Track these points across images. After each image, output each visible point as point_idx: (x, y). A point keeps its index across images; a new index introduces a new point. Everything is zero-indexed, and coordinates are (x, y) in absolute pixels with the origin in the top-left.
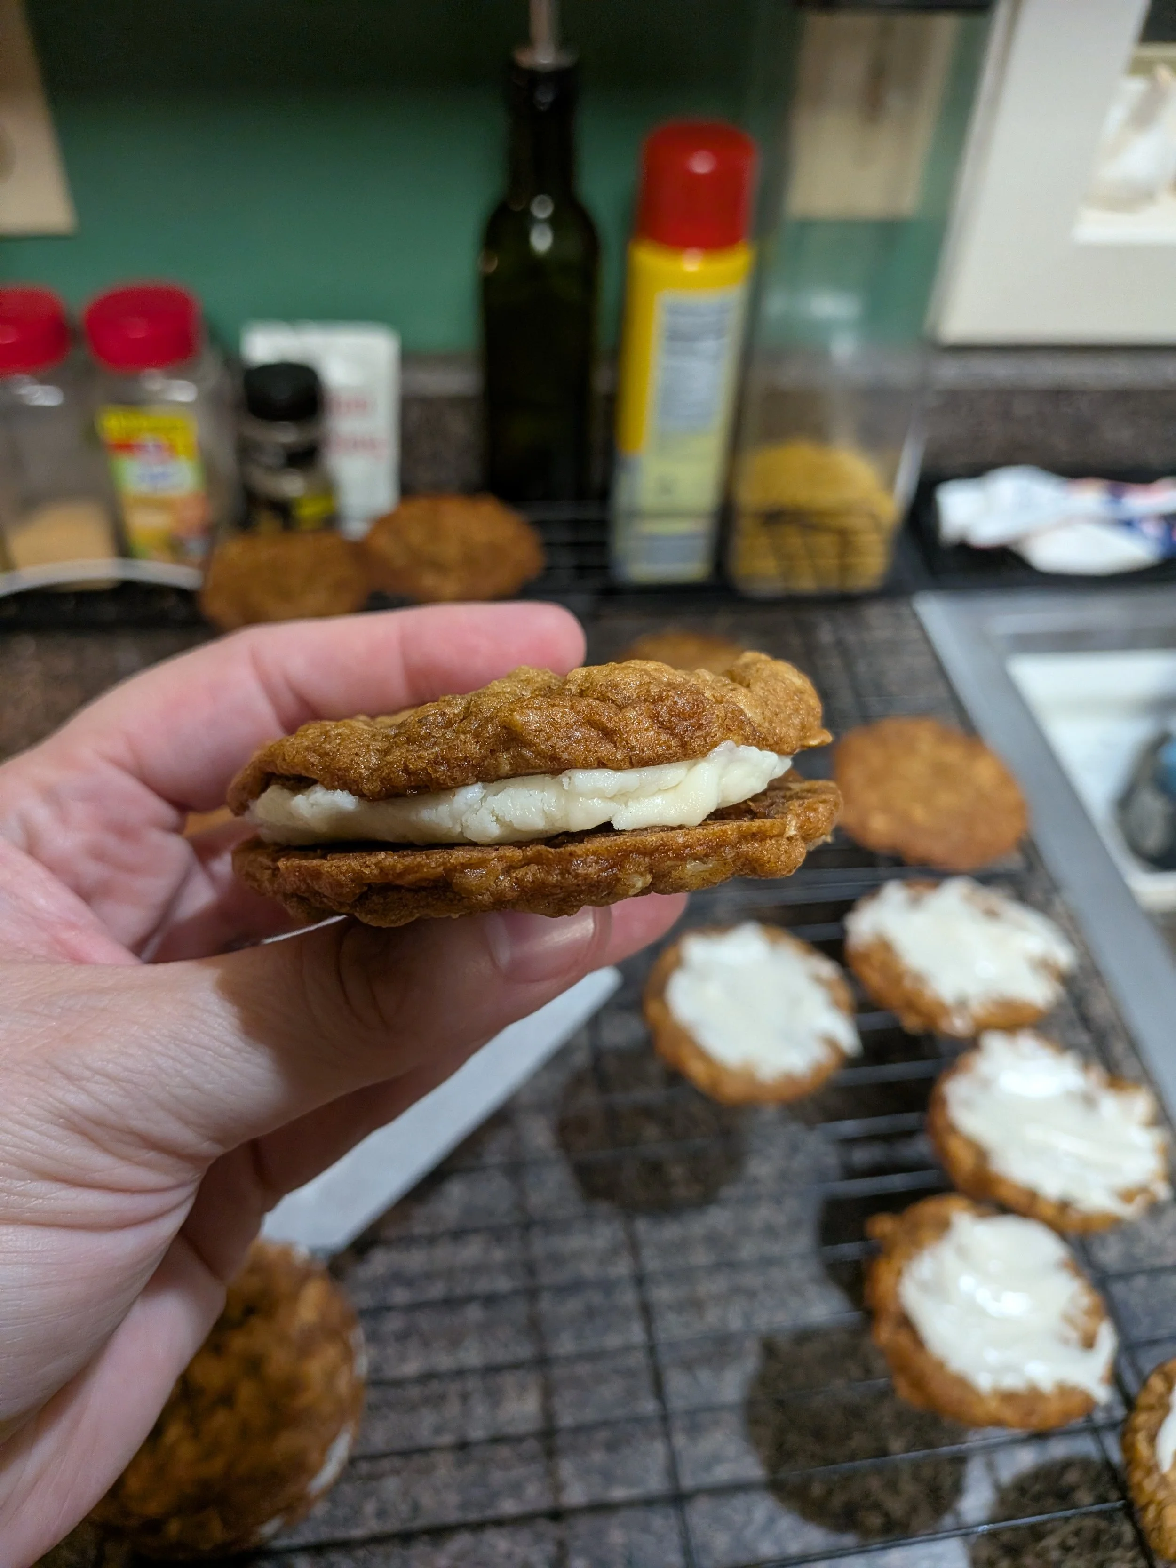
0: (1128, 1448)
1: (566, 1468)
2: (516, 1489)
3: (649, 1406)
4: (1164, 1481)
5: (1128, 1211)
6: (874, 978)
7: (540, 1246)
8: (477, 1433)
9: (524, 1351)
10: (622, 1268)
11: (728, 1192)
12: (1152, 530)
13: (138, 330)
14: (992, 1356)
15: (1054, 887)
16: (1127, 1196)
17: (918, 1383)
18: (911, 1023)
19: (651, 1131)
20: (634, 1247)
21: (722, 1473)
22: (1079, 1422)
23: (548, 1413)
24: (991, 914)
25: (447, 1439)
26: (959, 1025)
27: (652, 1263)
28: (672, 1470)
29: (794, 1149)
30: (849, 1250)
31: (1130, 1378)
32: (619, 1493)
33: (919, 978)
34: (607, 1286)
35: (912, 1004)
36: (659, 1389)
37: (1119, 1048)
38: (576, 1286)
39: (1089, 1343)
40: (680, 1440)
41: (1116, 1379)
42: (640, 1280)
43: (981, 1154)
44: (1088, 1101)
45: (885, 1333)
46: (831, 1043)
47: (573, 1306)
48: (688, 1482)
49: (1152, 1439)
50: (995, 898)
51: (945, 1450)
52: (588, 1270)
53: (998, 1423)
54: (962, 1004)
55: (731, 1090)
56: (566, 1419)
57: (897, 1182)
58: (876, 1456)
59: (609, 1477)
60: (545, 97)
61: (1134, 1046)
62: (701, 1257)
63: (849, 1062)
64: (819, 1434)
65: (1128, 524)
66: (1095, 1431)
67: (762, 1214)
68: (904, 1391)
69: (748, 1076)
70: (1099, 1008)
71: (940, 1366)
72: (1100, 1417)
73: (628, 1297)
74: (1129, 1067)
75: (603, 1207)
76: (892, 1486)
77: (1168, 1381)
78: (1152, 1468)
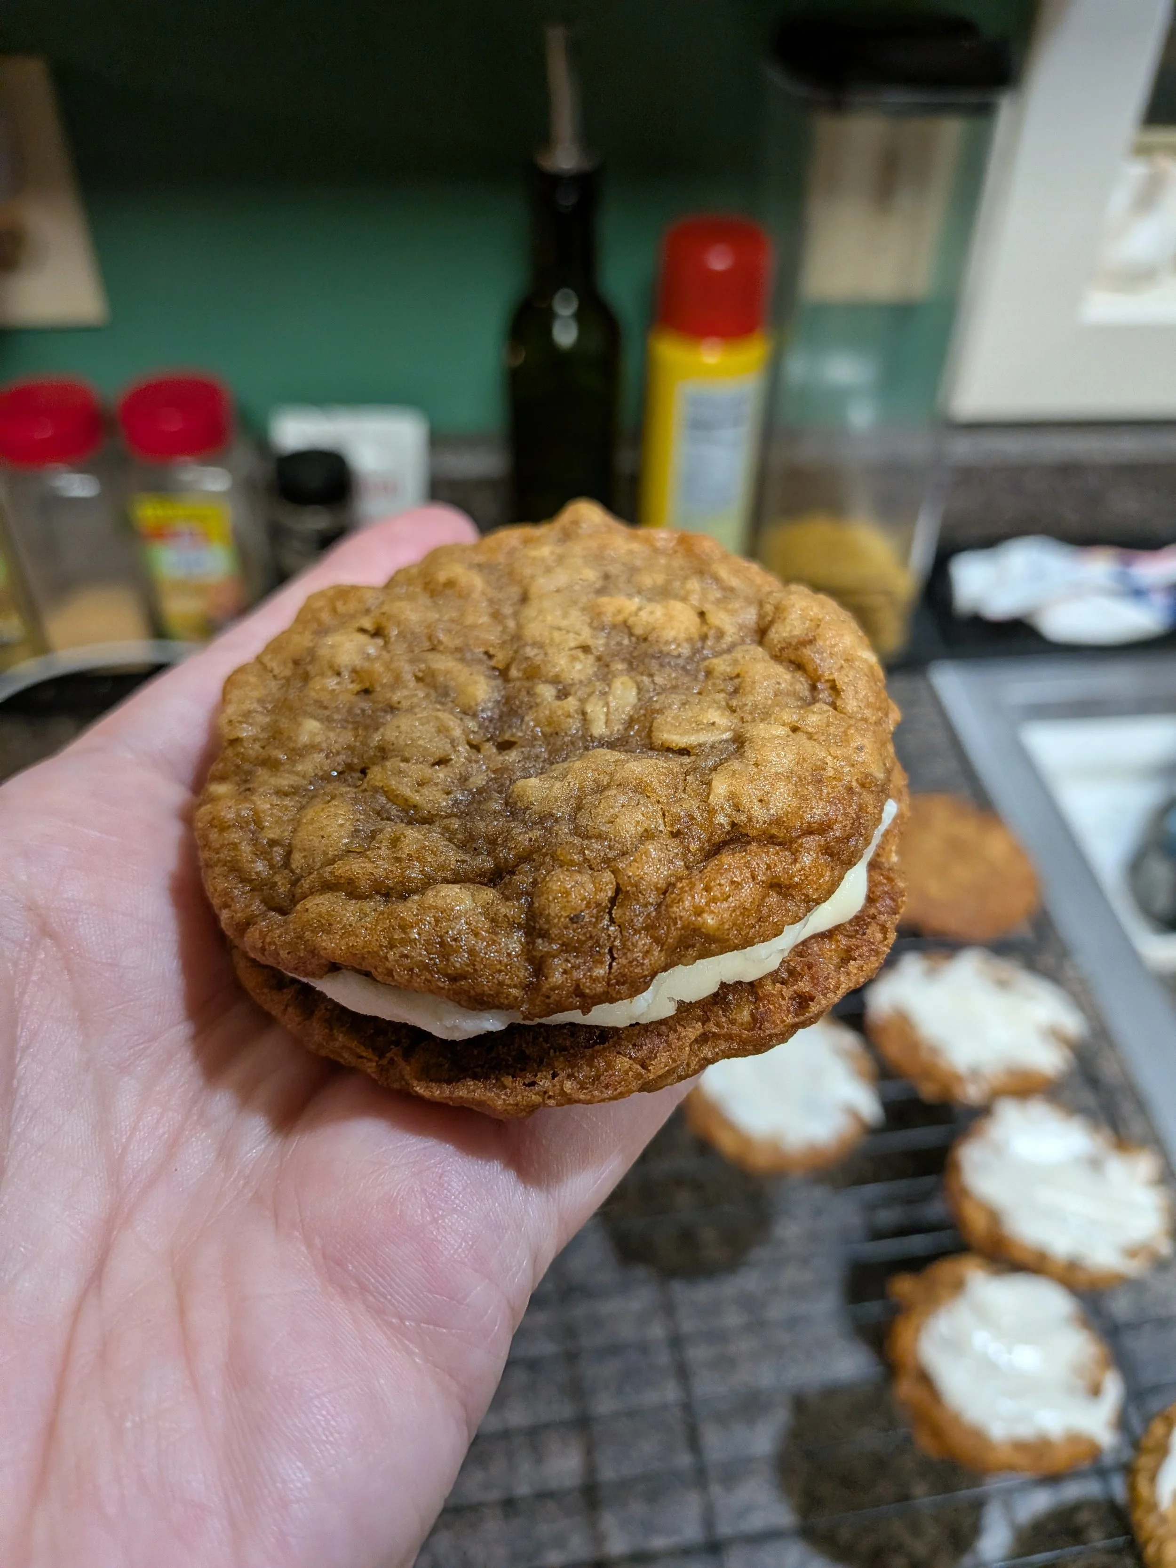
0: (1132, 1488)
1: (609, 1521)
2: (560, 1542)
3: (684, 1460)
4: (1163, 1520)
5: (1132, 1268)
6: (893, 1049)
7: (580, 1310)
8: (523, 1489)
9: (566, 1411)
10: (657, 1331)
11: (759, 1254)
12: (1160, 601)
13: (173, 423)
14: (1007, 1406)
15: (1064, 953)
16: (1132, 1253)
17: (937, 1432)
18: (928, 1091)
19: (684, 1199)
20: (669, 1309)
21: (756, 1522)
22: (1086, 1464)
23: (590, 1469)
24: (1003, 984)
25: (494, 1495)
26: (972, 1093)
27: (688, 1325)
28: (709, 1520)
29: (818, 1212)
30: (873, 1308)
31: (1136, 1422)
32: (659, 1543)
33: (934, 1051)
34: (644, 1348)
35: (930, 1072)
36: (694, 1443)
37: (1127, 1108)
38: (614, 1350)
39: (1095, 1391)
40: (716, 1490)
41: (1122, 1423)
42: (676, 1342)
43: (994, 1217)
44: (1095, 1164)
45: (906, 1389)
46: (853, 1113)
47: (610, 1368)
48: (724, 1529)
49: (1153, 1479)
50: (1008, 969)
51: (964, 1494)
52: (626, 1332)
53: (1012, 1468)
54: (975, 1074)
55: (761, 1160)
56: (608, 1473)
57: (917, 1244)
58: (899, 1501)
59: (649, 1528)
60: (567, 200)
61: (1142, 1106)
62: (733, 1319)
63: (871, 1131)
64: (847, 1481)
65: (1138, 593)
66: (1101, 1472)
67: (791, 1275)
68: (925, 1442)
69: (775, 1147)
70: (1108, 1069)
71: (956, 1419)
72: (1108, 1460)
73: (663, 1358)
74: (1136, 1128)
75: (640, 1271)
76: (915, 1529)
77: (1169, 1424)
78: (1153, 1506)
